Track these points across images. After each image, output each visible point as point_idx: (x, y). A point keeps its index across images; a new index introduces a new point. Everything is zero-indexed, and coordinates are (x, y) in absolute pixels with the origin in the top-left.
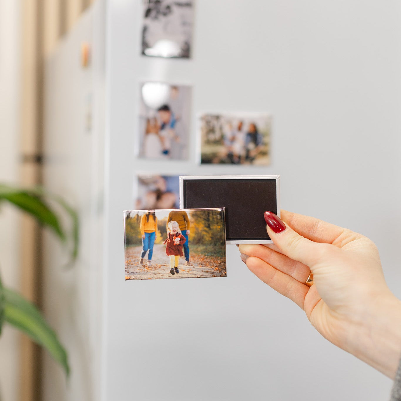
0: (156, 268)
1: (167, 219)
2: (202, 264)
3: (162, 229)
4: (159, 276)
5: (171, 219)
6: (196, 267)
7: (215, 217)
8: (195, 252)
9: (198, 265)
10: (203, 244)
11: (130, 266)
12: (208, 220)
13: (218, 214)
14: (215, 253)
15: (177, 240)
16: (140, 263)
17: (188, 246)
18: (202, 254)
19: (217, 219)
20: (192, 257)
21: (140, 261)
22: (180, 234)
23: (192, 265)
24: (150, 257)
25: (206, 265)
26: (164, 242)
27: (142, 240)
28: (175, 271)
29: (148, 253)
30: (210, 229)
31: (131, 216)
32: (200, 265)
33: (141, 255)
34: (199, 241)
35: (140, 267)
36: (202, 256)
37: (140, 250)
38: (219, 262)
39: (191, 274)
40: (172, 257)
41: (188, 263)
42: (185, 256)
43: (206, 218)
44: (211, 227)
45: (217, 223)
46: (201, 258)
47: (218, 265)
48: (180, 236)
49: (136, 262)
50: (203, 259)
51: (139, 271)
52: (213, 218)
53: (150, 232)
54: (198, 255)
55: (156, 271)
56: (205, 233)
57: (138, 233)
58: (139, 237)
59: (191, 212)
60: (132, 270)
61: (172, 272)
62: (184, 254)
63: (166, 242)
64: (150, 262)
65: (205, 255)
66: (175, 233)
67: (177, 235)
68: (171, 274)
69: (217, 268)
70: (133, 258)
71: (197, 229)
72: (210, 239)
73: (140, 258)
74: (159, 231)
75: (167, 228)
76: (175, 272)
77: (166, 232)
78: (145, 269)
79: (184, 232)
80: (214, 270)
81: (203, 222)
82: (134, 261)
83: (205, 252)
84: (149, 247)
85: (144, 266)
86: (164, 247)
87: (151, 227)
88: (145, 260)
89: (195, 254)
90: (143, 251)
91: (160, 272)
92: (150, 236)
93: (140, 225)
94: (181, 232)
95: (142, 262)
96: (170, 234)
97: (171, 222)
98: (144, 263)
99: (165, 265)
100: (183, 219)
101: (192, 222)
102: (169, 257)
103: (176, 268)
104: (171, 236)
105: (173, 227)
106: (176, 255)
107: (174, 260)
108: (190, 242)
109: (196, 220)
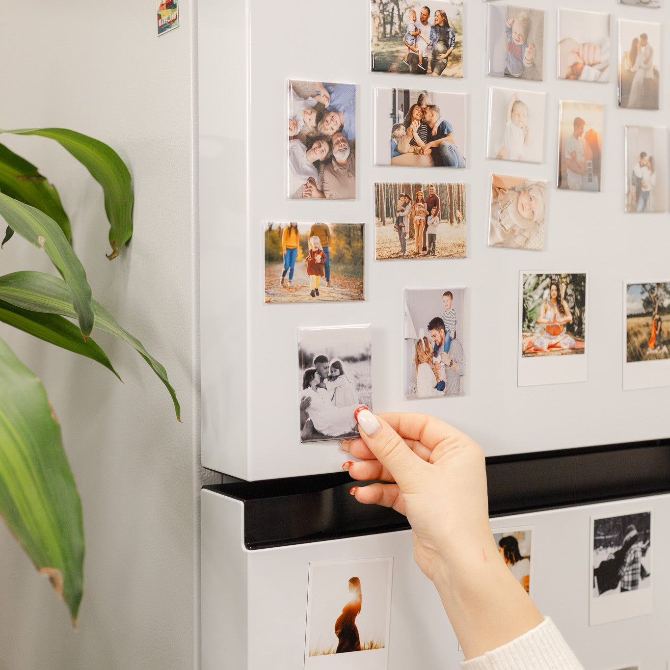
0: (296, 290)
1: (309, 234)
2: (342, 286)
3: (304, 245)
4: (299, 298)
5: (312, 234)
6: (336, 289)
7: (356, 233)
8: (335, 272)
9: (338, 287)
10: (344, 264)
11: (270, 286)
12: (349, 236)
13: (359, 230)
14: (355, 274)
15: (318, 258)
16: (280, 283)
17: (330, 264)
18: (342, 275)
19: (358, 235)
20: (332, 277)
21: (281, 280)
22: (321, 251)
23: (332, 287)
24: (291, 277)
25: (345, 287)
26: (305, 260)
27: (284, 257)
28: (315, 293)
29: (289, 271)
30: (351, 247)
31: (273, 228)
32: (340, 287)
33: (282, 274)
34: (340, 259)
35: (281, 288)
36: (343, 277)
37: (281, 268)
38: (358, 283)
39: (330, 296)
40: (313, 277)
41: (328, 284)
42: (326, 277)
43: (347, 233)
44: (352, 244)
45: (358, 240)
46: (340, 279)
47: (357, 287)
48: (321, 253)
49: (277, 282)
50: (343, 281)
51: (279, 293)
52: (354, 234)
53: (291, 248)
54: (339, 275)
55: (296, 293)
56: (345, 251)
57: (279, 248)
58: (281, 253)
59: (333, 227)
60: (272, 291)
61: (313, 295)
62: (325, 274)
63: (307, 260)
64: (290, 282)
65: (345, 276)
66: (317, 249)
67: (318, 252)
68: (311, 297)
69: (356, 291)
70: (273, 278)
71: (338, 246)
72: (351, 258)
73: (281, 277)
74: (301, 247)
75: (309, 244)
76: (315, 295)
77: (308, 248)
78: (286, 290)
79: (325, 249)
80: (354, 292)
81: (344, 238)
82: (275, 281)
83: (344, 272)
84: (290, 265)
85: (285, 287)
86: (305, 265)
87: (293, 243)
88: (286, 280)
89: (335, 275)
90: (284, 269)
91: (300, 293)
92: (292, 252)
93: (282, 238)
94: (322, 249)
95: (282, 282)
96: (311, 251)
97: (313, 236)
98: (285, 284)
99: (305, 285)
100: (325, 234)
101: (334, 238)
102: (309, 278)
103: (317, 290)
104: (313, 253)
105: (314, 243)
106: (317, 275)
107: (315, 281)
108: (331, 260)
109: (338, 236)
